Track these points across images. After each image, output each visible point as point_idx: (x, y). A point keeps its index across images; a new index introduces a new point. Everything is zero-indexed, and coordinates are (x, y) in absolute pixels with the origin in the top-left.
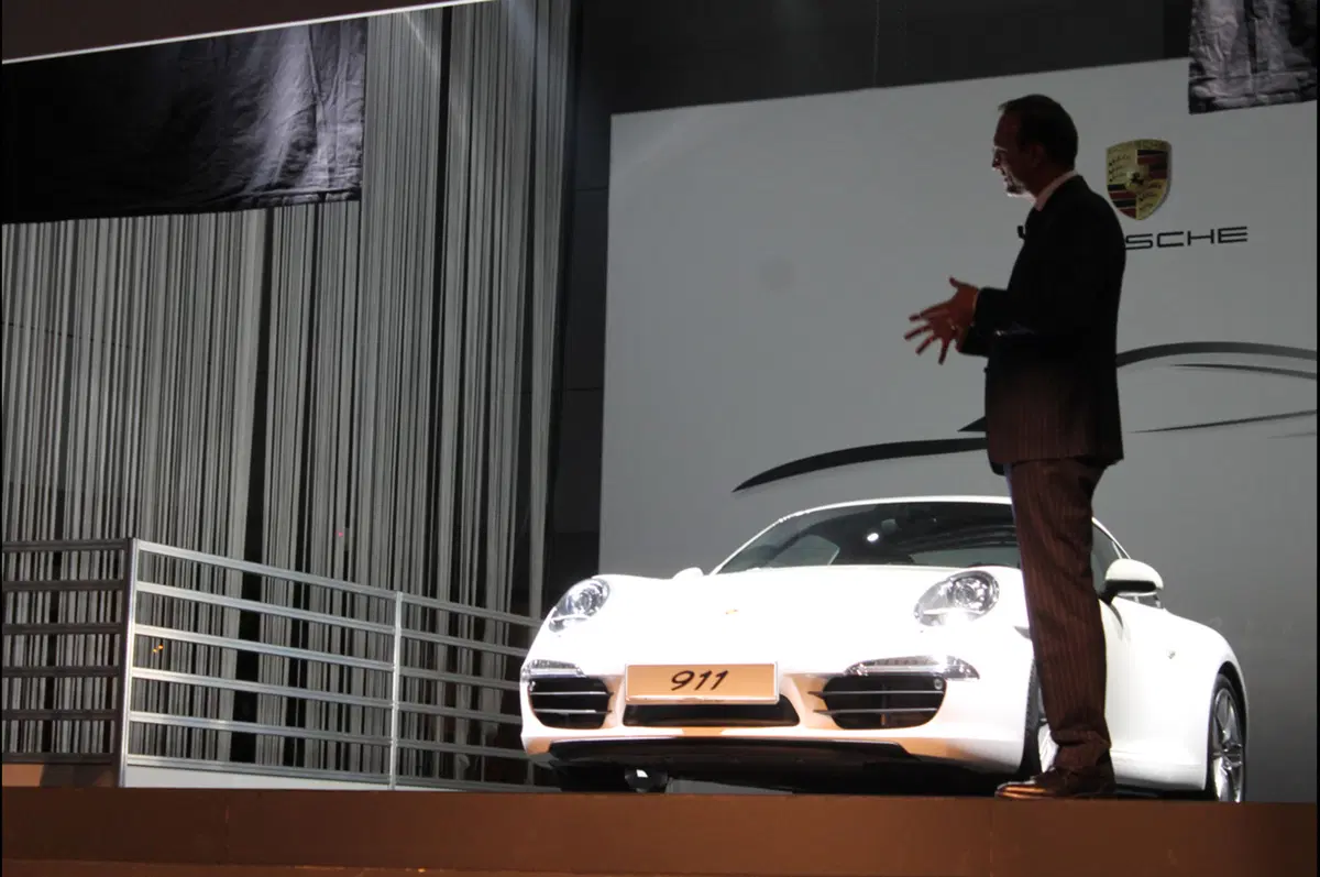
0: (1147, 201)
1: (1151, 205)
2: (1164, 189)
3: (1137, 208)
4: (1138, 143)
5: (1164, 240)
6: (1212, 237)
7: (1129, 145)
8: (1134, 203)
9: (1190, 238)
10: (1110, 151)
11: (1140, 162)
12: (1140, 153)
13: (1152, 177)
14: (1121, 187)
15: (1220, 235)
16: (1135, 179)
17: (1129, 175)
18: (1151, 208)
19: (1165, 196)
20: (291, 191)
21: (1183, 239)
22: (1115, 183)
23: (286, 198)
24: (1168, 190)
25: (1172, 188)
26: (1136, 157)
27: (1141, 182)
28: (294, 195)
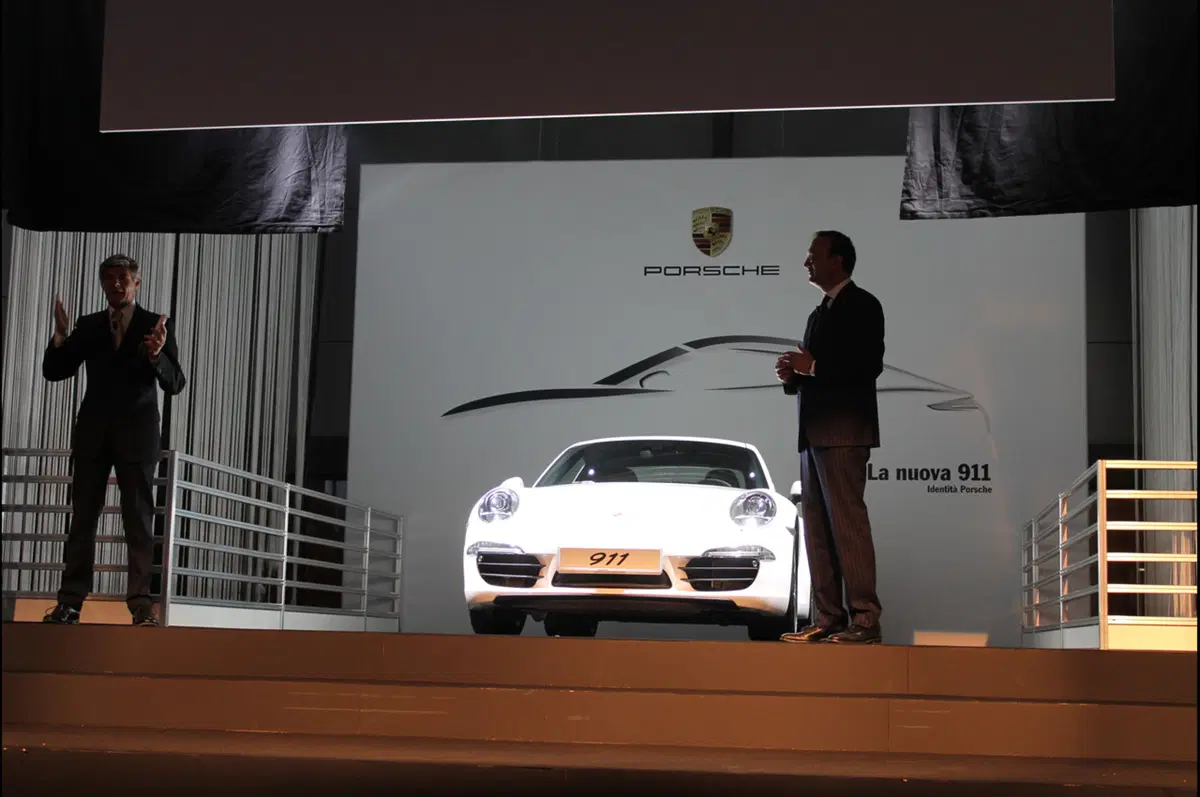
0: (717, 245)
1: (719, 248)
2: (728, 238)
3: (711, 250)
4: (712, 209)
5: (728, 271)
6: (757, 270)
7: (706, 210)
8: (709, 247)
9: (744, 270)
10: (694, 212)
11: (713, 221)
12: (713, 215)
13: (720, 231)
14: (702, 235)
15: (763, 270)
16: (710, 231)
17: (706, 229)
18: (719, 250)
19: (729, 243)
20: (293, 224)
21: (740, 271)
22: (697, 233)
23: (288, 228)
24: (730, 240)
25: (733, 239)
26: (711, 218)
27: (714, 234)
28: (294, 226)
